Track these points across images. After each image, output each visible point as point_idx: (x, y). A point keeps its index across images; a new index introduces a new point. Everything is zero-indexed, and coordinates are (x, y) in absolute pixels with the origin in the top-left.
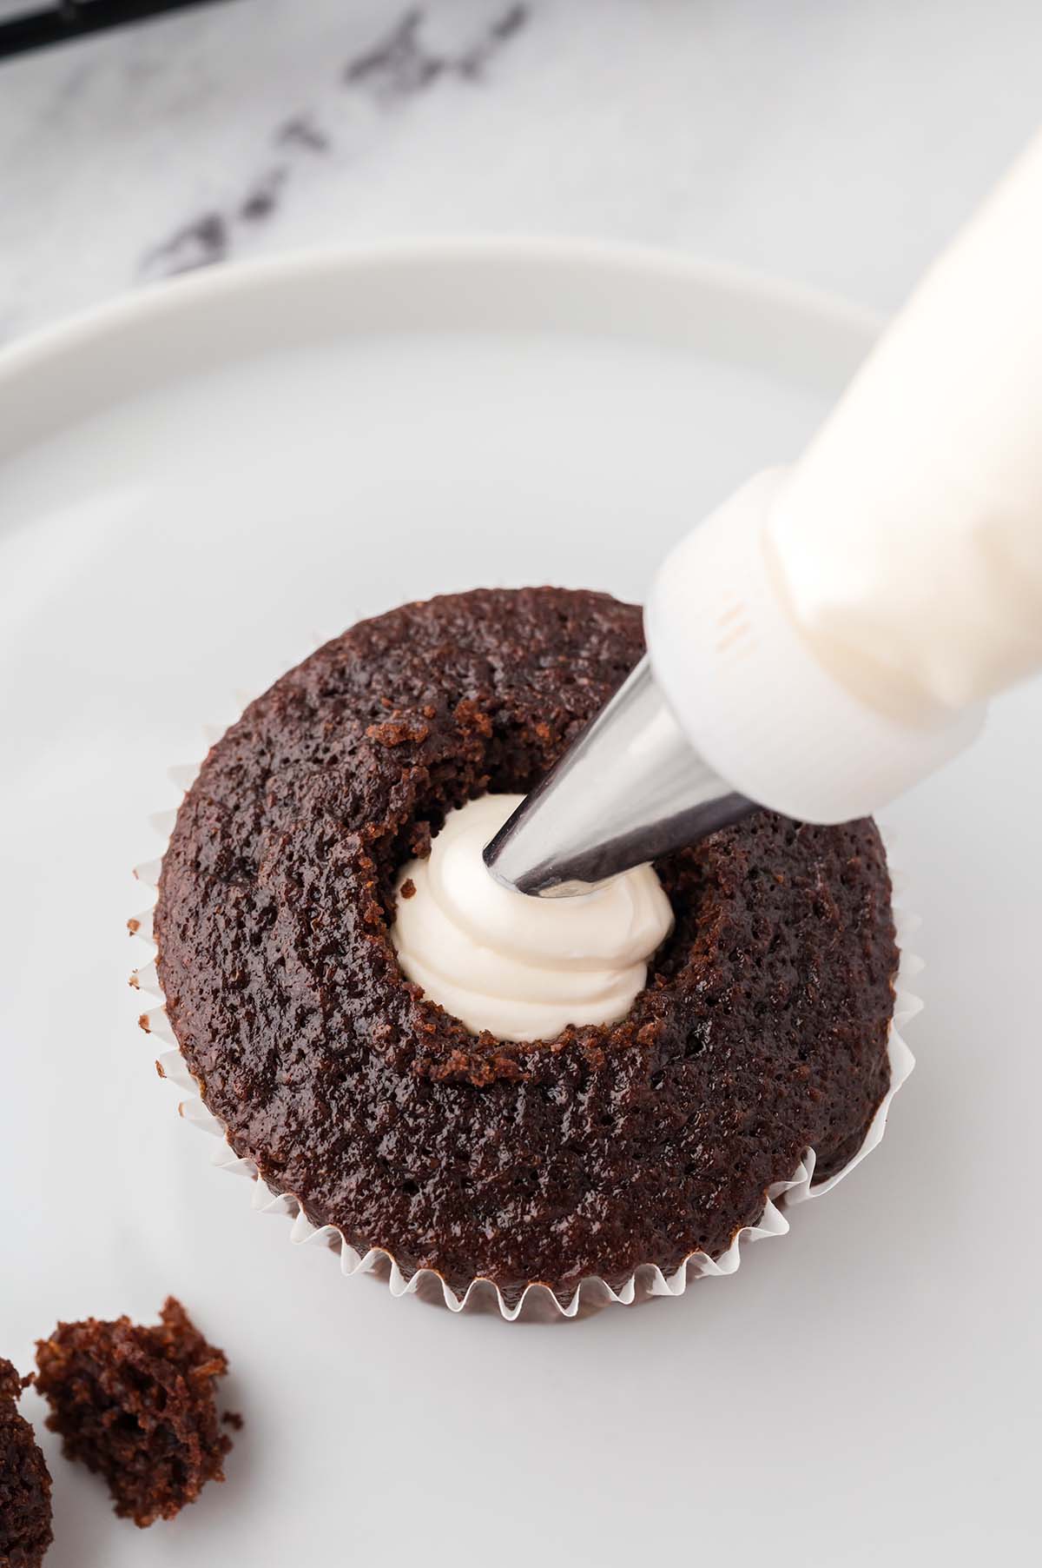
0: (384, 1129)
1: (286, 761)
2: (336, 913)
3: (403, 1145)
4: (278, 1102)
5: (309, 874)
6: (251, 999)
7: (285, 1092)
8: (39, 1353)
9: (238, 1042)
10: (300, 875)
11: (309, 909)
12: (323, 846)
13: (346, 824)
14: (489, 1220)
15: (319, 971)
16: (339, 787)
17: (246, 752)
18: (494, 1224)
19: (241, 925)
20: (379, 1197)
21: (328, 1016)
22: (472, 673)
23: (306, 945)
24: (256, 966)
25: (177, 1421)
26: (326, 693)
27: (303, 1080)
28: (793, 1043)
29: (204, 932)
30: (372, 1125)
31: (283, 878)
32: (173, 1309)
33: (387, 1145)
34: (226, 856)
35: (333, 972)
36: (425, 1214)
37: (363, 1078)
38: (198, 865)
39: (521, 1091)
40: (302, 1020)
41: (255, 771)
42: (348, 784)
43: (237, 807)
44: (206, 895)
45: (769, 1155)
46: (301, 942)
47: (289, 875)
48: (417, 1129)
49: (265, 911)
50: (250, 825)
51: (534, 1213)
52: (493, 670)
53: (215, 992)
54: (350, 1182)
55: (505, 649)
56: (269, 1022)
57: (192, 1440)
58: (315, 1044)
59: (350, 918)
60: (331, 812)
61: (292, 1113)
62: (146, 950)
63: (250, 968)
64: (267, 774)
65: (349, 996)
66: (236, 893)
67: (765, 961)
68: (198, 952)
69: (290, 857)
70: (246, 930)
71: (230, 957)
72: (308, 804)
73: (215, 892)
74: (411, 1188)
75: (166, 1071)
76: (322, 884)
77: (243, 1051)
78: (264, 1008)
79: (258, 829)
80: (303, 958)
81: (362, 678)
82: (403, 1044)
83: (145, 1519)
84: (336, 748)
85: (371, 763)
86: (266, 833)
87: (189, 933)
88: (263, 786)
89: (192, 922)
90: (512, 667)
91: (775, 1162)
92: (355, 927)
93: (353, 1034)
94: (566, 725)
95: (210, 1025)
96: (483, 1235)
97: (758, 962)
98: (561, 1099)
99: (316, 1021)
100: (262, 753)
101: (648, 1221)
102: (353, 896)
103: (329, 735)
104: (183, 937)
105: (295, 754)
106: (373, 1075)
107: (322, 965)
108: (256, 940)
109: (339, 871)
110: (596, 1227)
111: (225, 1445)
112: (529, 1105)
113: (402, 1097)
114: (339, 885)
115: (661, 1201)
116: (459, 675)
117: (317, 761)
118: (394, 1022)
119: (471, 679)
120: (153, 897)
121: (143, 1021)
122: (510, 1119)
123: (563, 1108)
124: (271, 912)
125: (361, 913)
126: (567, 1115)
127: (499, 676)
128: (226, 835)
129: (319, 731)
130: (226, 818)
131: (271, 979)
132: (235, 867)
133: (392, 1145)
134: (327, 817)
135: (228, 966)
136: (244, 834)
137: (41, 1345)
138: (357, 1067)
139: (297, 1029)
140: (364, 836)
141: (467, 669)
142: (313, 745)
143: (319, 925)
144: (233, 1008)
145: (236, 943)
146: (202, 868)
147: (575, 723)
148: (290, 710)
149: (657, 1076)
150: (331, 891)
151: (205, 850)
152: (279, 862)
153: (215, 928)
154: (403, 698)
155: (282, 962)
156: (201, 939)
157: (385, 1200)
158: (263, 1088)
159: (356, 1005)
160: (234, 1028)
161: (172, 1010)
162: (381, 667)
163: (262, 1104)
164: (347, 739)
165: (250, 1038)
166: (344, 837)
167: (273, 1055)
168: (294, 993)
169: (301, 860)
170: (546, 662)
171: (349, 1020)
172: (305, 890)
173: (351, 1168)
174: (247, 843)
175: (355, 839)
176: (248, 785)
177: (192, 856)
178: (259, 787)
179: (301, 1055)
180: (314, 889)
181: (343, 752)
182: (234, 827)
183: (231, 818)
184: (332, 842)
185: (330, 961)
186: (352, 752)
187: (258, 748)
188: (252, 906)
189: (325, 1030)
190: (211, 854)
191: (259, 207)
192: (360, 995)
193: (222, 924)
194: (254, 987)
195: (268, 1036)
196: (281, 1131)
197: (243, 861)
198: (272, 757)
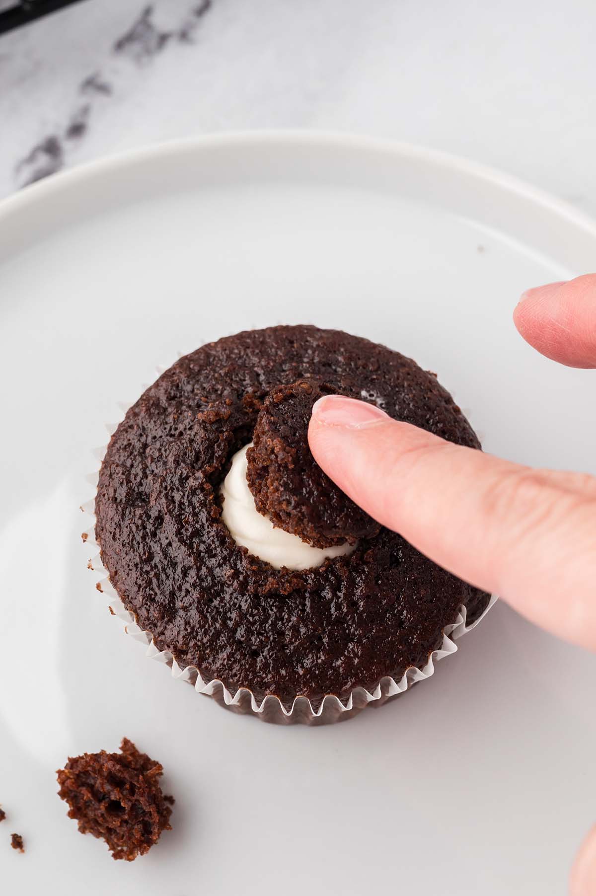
0: (237, 625)
1: (155, 438)
2: (195, 515)
3: (249, 631)
4: (179, 618)
5: (177, 496)
6: (156, 566)
7: (181, 613)
8: (60, 777)
9: (152, 589)
10: (173, 497)
11: (180, 515)
12: (183, 480)
13: (193, 467)
14: (299, 665)
15: (190, 547)
16: (186, 448)
17: (132, 436)
18: (302, 667)
19: (145, 528)
20: (240, 661)
21: (199, 569)
22: (247, 378)
23: (181, 534)
24: (156, 548)
25: (143, 800)
26: (170, 398)
27: (190, 605)
29: (125, 534)
30: (230, 624)
31: (164, 500)
32: (127, 745)
33: (240, 633)
34: (130, 493)
35: (198, 546)
36: (266, 666)
37: (222, 599)
38: (116, 499)
39: (307, 595)
40: (185, 573)
41: (138, 445)
42: (191, 445)
43: (132, 466)
44: (123, 515)
46: (178, 533)
47: (167, 498)
48: (255, 622)
49: (157, 518)
50: (141, 474)
51: (323, 658)
52: (258, 375)
53: (136, 565)
54: (223, 655)
55: (263, 363)
56: (168, 577)
57: (152, 808)
58: (194, 586)
59: (203, 516)
60: (184, 462)
61: (187, 623)
62: (94, 550)
63: (153, 550)
64: (145, 446)
65: (209, 557)
66: (139, 512)
68: (123, 545)
69: (166, 488)
70: (148, 530)
71: (141, 545)
72: (171, 459)
73: (127, 513)
74: (256, 653)
75: (115, 611)
76: (185, 501)
77: (156, 594)
78: (164, 570)
79: (145, 476)
80: (181, 541)
81: (188, 388)
82: (241, 578)
83: (131, 857)
84: (181, 427)
85: (202, 433)
86: (150, 478)
87: (117, 536)
88: (144, 452)
89: (118, 530)
90: (268, 372)
92: (207, 521)
93: (213, 577)
95: (136, 583)
96: (298, 673)
98: (329, 596)
99: (193, 573)
100: (141, 435)
101: (383, 654)
102: (203, 504)
103: (176, 421)
104: (114, 538)
105: (159, 433)
106: (227, 597)
107: (192, 543)
108: (154, 535)
109: (193, 492)
110: (356, 661)
112: (312, 602)
113: (245, 607)
114: (195, 500)
115: (388, 643)
116: (241, 380)
117: (172, 436)
118: (235, 568)
119: (248, 381)
120: (93, 520)
121: (98, 587)
122: (303, 611)
123: (330, 601)
124: (160, 519)
125: (209, 513)
126: (333, 604)
127: (262, 378)
128: (129, 481)
129: (170, 419)
130: (127, 472)
131: (165, 554)
132: (136, 498)
133: (243, 632)
134: (182, 465)
135: (141, 550)
136: (138, 479)
137: (60, 772)
138: (218, 594)
139: (183, 578)
140: (204, 472)
141: (245, 377)
142: (168, 427)
143: (187, 522)
144: (147, 572)
145: (144, 538)
146: (118, 501)
148: (152, 410)
149: (377, 577)
150: (190, 503)
151: (118, 491)
152: (160, 492)
153: (131, 531)
154: (213, 396)
155: (170, 544)
156: (124, 538)
157: (243, 662)
158: (169, 612)
159: (213, 562)
160: (149, 583)
161: (114, 578)
162: (198, 381)
163: (170, 621)
164: (186, 422)
165: (159, 587)
166: (194, 474)
167: (172, 594)
168: (179, 560)
169: (172, 489)
170: (286, 367)
171: (210, 570)
172: (177, 505)
173: (223, 647)
174: (141, 484)
175: (199, 474)
176: (136, 453)
177: (112, 495)
178: (142, 454)
179: (188, 592)
180: (181, 503)
181: (185, 429)
182: (132, 477)
183: (130, 472)
184: (187, 478)
185: (196, 540)
186: (191, 429)
187: (138, 433)
188: (149, 517)
189: (199, 577)
190: (122, 493)
191: (77, 130)
192: (215, 556)
193: (134, 529)
194: (156, 559)
195: (168, 585)
196: (183, 633)
197: (140, 494)
198: (147, 436)
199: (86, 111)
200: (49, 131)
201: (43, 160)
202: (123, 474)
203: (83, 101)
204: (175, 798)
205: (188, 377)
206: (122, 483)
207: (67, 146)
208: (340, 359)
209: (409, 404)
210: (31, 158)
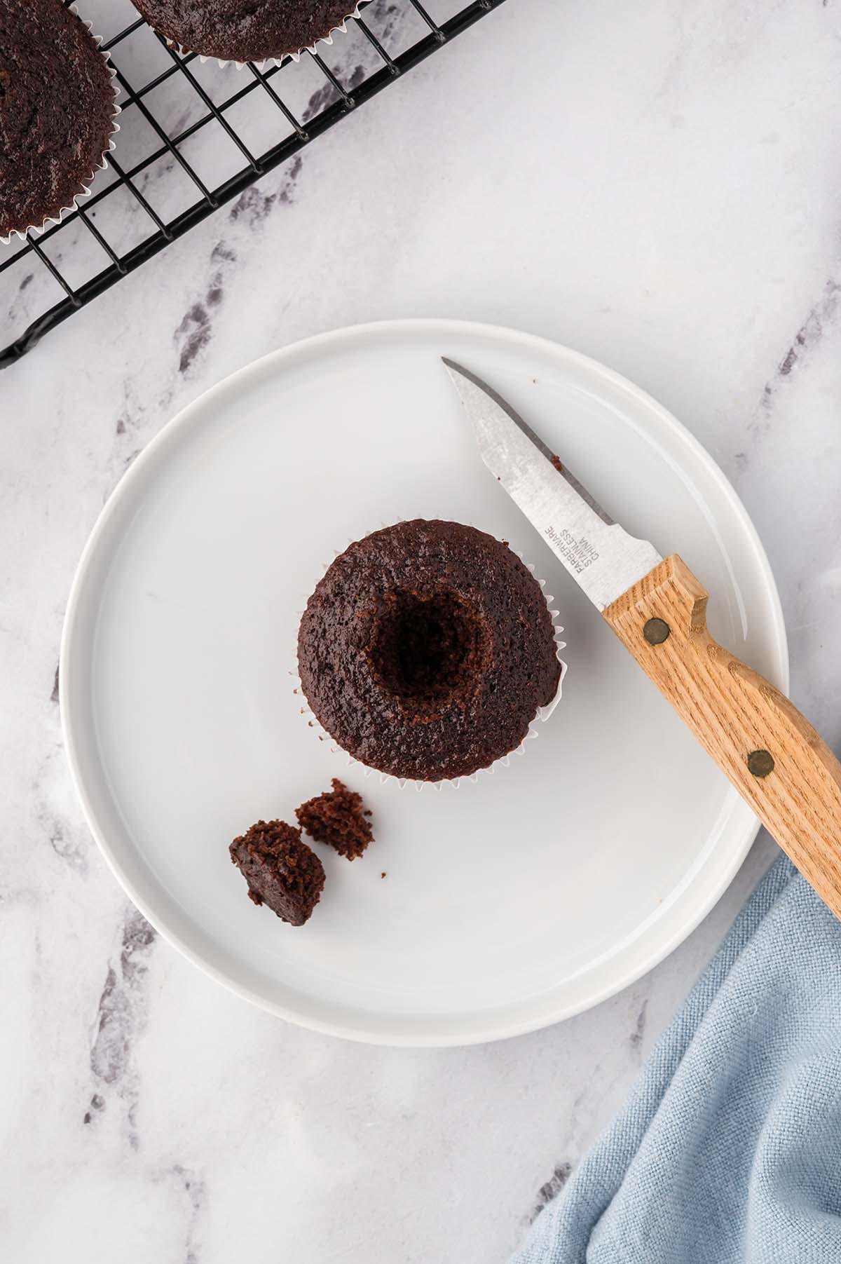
0: (400, 744)
1: (330, 625)
2: (365, 679)
3: (408, 747)
4: (363, 744)
5: (351, 668)
6: (345, 713)
7: (365, 740)
8: (297, 814)
9: (345, 727)
10: (348, 668)
11: (355, 681)
12: (353, 657)
13: (358, 647)
14: (442, 762)
15: (365, 700)
16: (352, 635)
17: (315, 622)
18: (444, 763)
19: (334, 688)
20: (405, 765)
21: (372, 714)
22: (384, 576)
23: (357, 692)
24: (343, 701)
25: (354, 830)
26: (336, 595)
27: (370, 735)
28: (525, 675)
29: (322, 693)
30: (397, 744)
31: (343, 672)
32: (336, 783)
33: (403, 748)
34: (320, 664)
35: (370, 699)
36: (421, 767)
37: (389, 729)
38: (312, 669)
39: (442, 721)
40: (364, 716)
41: (320, 631)
42: (355, 633)
43: (319, 646)
44: (319, 680)
45: (526, 715)
46: (356, 692)
47: (345, 670)
48: (411, 741)
49: (340, 682)
50: (325, 653)
51: (456, 757)
52: (391, 572)
53: (332, 713)
54: (395, 762)
55: (393, 563)
56: (353, 719)
57: (361, 834)
58: (371, 723)
59: (369, 680)
60: (352, 644)
61: (369, 746)
62: (303, 700)
63: (341, 703)
64: (325, 631)
65: (377, 706)
66: (328, 678)
67: (509, 653)
68: (322, 701)
69: (343, 663)
70: (336, 690)
71: (333, 700)
72: (343, 642)
73: (321, 678)
74: (415, 759)
75: (323, 738)
76: (357, 670)
77: (348, 730)
78: (350, 715)
79: (328, 653)
80: (359, 697)
81: (346, 586)
82: (399, 718)
83: (351, 858)
84: (346, 618)
85: (360, 624)
86: (332, 654)
87: (317, 694)
88: (325, 635)
89: (317, 691)
90: (397, 568)
91: (528, 716)
92: (372, 683)
93: (382, 718)
94: (422, 587)
95: (334, 724)
96: (441, 767)
97: (507, 654)
98: (455, 720)
99: (368, 716)
100: (321, 623)
101: (492, 748)
102: (368, 673)
103: (342, 614)
104: (315, 696)
105: (332, 622)
106: (392, 729)
107: (365, 698)
108: (340, 692)
109: (361, 665)
110: (477, 755)
111: (370, 825)
112: (445, 725)
113: (404, 734)
114: (363, 670)
115: (495, 740)
116: (380, 578)
117: (341, 624)
118: (394, 712)
119: (384, 578)
120: (300, 681)
121: (310, 724)
122: (440, 731)
123: (456, 723)
124: (342, 682)
125: (373, 679)
126: (458, 725)
127: (393, 574)
128: (318, 657)
129: (338, 611)
130: (316, 649)
131: (349, 705)
132: (325, 668)
133: (405, 748)
134: (351, 646)
135: (334, 703)
136: (324, 655)
137: (297, 811)
138: (387, 726)
139: (363, 719)
140: (366, 652)
141: (382, 575)
142: (337, 617)
143: (360, 685)
144: (340, 717)
145: (334, 695)
146: (314, 670)
147: (424, 586)
148: (325, 605)
149: (484, 704)
150: (360, 672)
151: (313, 664)
152: (340, 666)
153: (326, 692)
154: (364, 593)
155: (351, 699)
156: (322, 696)
157: (407, 765)
158: (357, 740)
159: (380, 708)
160: (342, 724)
161: (319, 718)
162: (352, 581)
163: (359, 746)
164: (349, 615)
165: (349, 725)
166: (359, 653)
167: (358, 729)
168: (359, 708)
169: (347, 663)
170: (408, 562)
171: (380, 714)
172: (352, 673)
173: (394, 758)
174: (326, 659)
175: (363, 653)
176: (319, 636)
177: (308, 666)
178: (324, 637)
179: (367, 728)
180: (355, 673)
181: (349, 619)
182: (320, 654)
183: (318, 650)
184: (356, 655)
185: (367, 696)
186: (352, 620)
187: (319, 622)
188: (335, 681)
189: (373, 718)
190: (315, 665)
191: (215, 296)
192: (380, 704)
193: (327, 690)
194: (344, 709)
195: (354, 725)
196: (367, 753)
197: (326, 664)
198: (325, 624)
199: (219, 277)
200: (194, 300)
201: (194, 326)
202: (314, 652)
203: (215, 269)
204: (372, 811)
205: (344, 578)
206: (314, 660)
207: (209, 311)
208: (443, 549)
209: (492, 578)
210: (184, 327)
